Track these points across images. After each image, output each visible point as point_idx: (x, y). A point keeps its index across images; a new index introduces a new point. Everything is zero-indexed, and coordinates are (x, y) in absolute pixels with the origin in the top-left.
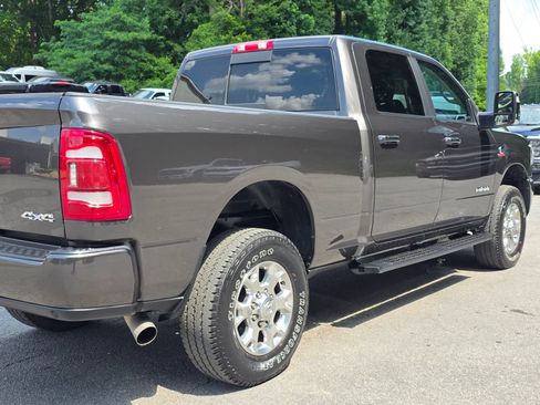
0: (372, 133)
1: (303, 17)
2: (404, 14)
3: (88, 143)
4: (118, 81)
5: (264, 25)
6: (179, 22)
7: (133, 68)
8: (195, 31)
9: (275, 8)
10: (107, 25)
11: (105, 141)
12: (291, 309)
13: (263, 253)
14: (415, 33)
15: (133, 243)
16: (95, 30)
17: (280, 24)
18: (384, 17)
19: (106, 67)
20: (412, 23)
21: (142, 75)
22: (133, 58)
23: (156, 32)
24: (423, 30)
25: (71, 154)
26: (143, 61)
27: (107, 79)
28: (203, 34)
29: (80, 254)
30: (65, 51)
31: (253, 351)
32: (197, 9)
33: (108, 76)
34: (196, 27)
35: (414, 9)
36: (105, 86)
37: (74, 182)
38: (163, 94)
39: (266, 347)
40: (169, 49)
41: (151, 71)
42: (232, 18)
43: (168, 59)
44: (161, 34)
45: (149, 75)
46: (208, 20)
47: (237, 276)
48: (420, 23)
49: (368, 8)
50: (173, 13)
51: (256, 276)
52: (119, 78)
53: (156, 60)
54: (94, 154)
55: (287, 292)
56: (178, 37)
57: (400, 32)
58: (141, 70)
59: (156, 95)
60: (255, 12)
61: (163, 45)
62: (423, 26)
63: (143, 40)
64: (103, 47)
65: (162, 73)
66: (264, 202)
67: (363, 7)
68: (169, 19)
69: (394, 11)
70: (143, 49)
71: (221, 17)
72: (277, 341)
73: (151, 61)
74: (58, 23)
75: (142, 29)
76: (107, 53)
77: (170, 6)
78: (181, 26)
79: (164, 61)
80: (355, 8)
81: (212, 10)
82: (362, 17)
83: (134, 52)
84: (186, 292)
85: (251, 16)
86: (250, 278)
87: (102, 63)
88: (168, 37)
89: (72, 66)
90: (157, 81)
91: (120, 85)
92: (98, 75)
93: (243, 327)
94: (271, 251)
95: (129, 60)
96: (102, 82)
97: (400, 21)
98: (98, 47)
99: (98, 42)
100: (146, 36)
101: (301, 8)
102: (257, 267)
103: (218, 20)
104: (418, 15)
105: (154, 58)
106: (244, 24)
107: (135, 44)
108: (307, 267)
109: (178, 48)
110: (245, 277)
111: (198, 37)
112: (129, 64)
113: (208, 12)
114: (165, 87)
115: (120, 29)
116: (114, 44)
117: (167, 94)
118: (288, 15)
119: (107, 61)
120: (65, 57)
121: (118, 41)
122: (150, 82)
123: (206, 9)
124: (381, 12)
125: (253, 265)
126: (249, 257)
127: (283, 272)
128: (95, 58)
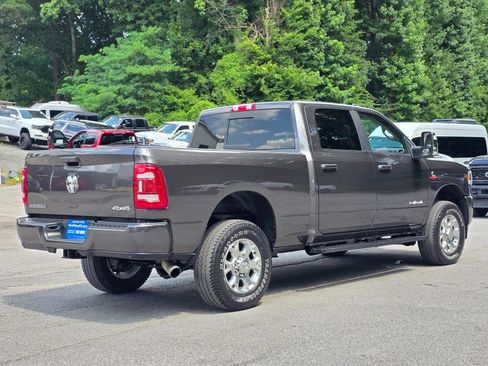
0: (316, 163)
1: (331, 43)
2: (444, 34)
3: (147, 170)
4: (143, 115)
5: (290, 53)
6: (203, 53)
7: (157, 101)
8: (220, 62)
9: (302, 36)
10: (130, 59)
11: (156, 170)
12: (260, 269)
13: (241, 233)
14: (458, 53)
15: (169, 221)
16: (118, 65)
17: (307, 51)
18: (421, 38)
19: (130, 101)
20: (454, 43)
21: (166, 107)
22: (157, 91)
23: (180, 64)
24: (467, 50)
25: (139, 176)
26: (167, 94)
27: (131, 112)
28: (228, 64)
29: (143, 225)
30: (89, 86)
31: (236, 290)
32: (222, 40)
33: (132, 109)
34: (220, 57)
35: (456, 28)
36: (130, 120)
37: (140, 190)
38: (187, 127)
39: (244, 290)
40: (194, 80)
41: (175, 104)
42: (257, 47)
43: (193, 91)
44: (185, 66)
45: (173, 107)
46: (233, 49)
47: (225, 245)
48: (463, 42)
49: (402, 30)
50: (197, 44)
51: (237, 247)
52: (144, 111)
53: (181, 92)
54: (150, 176)
55: (257, 258)
56: (202, 68)
57: (440, 53)
58: (165, 103)
59: (180, 129)
60: (281, 40)
61: (187, 77)
62: (468, 45)
63: (166, 73)
64: (127, 81)
65: (187, 105)
66: (245, 206)
67: (398, 29)
68: (194, 50)
69: (432, 31)
70: (167, 81)
71: (246, 46)
72: (251, 287)
73: (175, 93)
74: (82, 58)
75: (165, 62)
76: (130, 88)
77: (194, 37)
78: (205, 57)
79: (188, 93)
80: (388, 30)
81: (236, 40)
82: (397, 40)
83: (157, 85)
84: (197, 251)
85: (276, 45)
86: (233, 247)
87: (126, 97)
88: (192, 68)
89: (96, 102)
90: (182, 113)
91: (144, 118)
92: (122, 109)
93: (229, 276)
94: (246, 232)
95: (152, 93)
96: (126, 116)
97: (440, 42)
98: (121, 82)
99: (122, 77)
100: (169, 67)
101: (329, 34)
102: (238, 241)
103: (242, 50)
104: (460, 33)
105: (178, 90)
106: (270, 53)
107: (158, 77)
108: (272, 247)
109: (202, 80)
110: (230, 247)
111: (222, 67)
112: (152, 98)
113: (232, 41)
114: (189, 119)
115: (142, 63)
116: (137, 78)
117: (191, 127)
118: (316, 42)
119: (131, 94)
120: (88, 92)
121: (140, 75)
122: (173, 114)
123: (231, 39)
124: (418, 33)
125: (235, 239)
126: (232, 235)
127: (254, 246)
128: (119, 93)
